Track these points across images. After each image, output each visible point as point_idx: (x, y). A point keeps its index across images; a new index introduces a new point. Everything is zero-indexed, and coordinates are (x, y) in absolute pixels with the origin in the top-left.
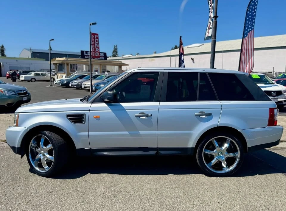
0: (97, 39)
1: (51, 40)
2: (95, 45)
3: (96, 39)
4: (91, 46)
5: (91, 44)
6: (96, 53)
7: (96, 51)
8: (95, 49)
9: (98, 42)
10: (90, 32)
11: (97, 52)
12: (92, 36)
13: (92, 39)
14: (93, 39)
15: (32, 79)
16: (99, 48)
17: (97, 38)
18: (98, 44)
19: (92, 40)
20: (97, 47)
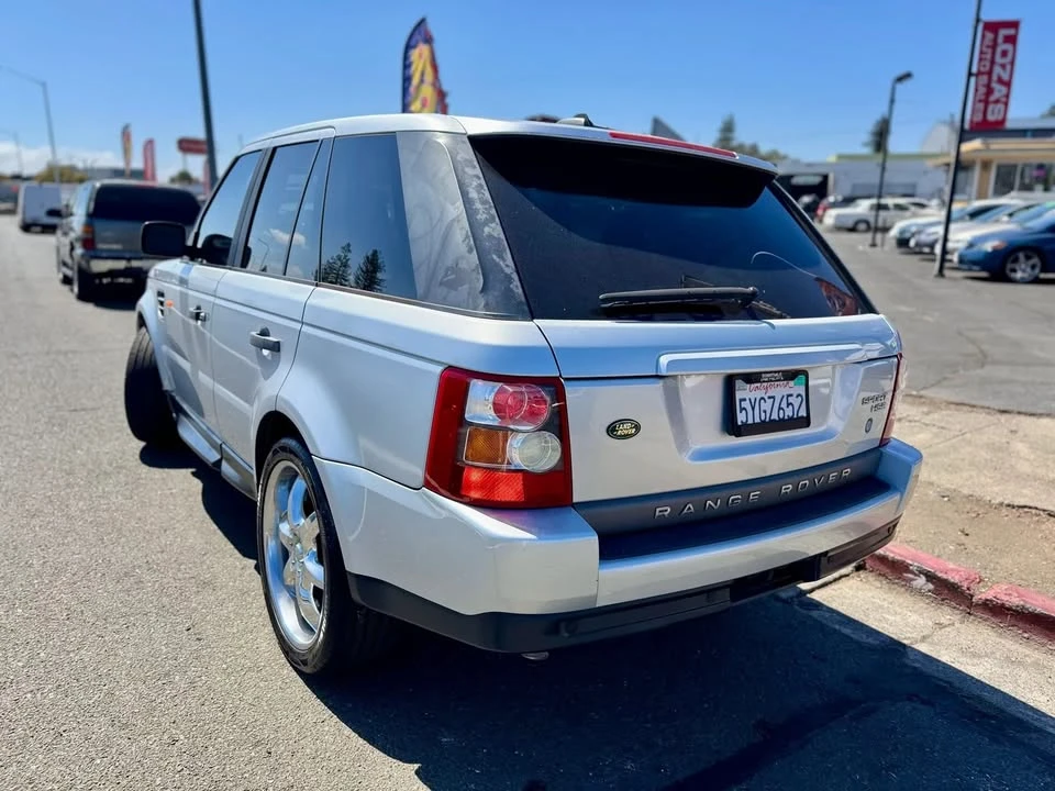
0: (1009, 47)
1: (900, 79)
2: (990, 73)
3: (1002, 47)
4: (973, 80)
5: (974, 70)
6: (991, 107)
7: (992, 98)
8: (990, 91)
9: (1007, 60)
10: (978, 20)
11: (997, 101)
12: (983, 36)
13: (985, 49)
14: (988, 47)
15: (857, 223)
16: (1008, 84)
17: (1012, 40)
18: (1008, 67)
19: (981, 52)
20: (1000, 81)
